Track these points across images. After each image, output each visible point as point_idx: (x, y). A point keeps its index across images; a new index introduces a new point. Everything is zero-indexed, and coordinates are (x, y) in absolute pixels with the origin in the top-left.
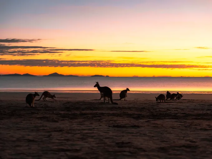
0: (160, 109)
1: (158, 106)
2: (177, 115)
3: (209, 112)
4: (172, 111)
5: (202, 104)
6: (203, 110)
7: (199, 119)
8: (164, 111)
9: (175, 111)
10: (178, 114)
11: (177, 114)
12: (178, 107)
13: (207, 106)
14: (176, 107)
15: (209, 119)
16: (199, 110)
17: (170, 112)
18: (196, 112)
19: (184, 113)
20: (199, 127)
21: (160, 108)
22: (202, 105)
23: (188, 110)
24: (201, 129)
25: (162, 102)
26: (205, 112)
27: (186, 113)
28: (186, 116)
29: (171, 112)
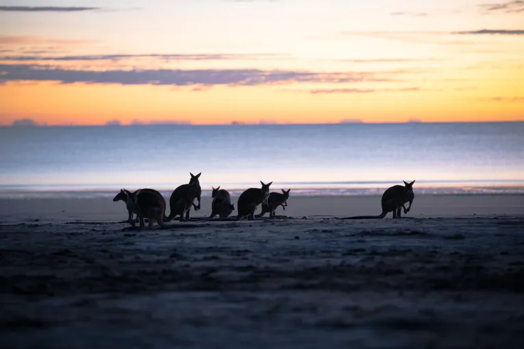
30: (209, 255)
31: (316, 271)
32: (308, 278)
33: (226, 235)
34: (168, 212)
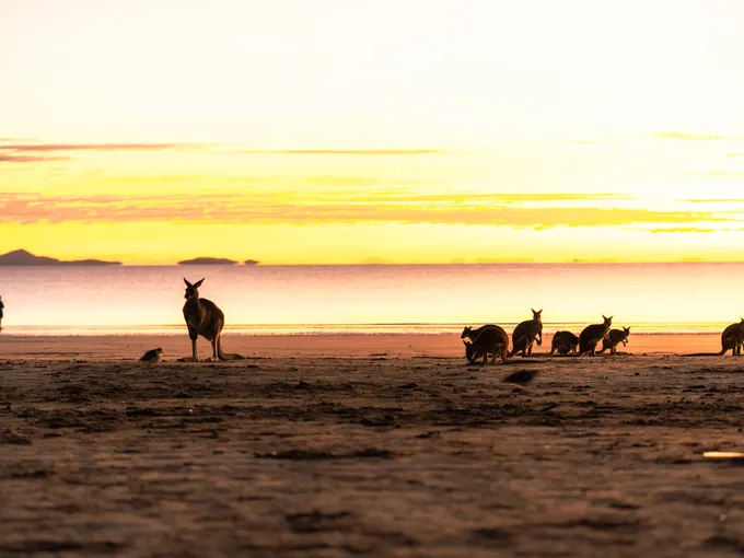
0: (485, 390)
1: (472, 378)
2: (553, 410)
3: (693, 397)
4: (537, 395)
5: (666, 368)
6: (668, 389)
7: (651, 423)
8: (501, 396)
9: (547, 394)
10: (562, 409)
11: (554, 405)
12: (561, 381)
13: (687, 376)
14: (553, 380)
15: (695, 425)
16: (652, 389)
17: (526, 398)
18: (637, 398)
19: (590, 403)
20: (649, 454)
21: (483, 386)
22: (664, 372)
23: (604, 391)
24: (658, 461)
25: (493, 363)
26: (676, 398)
27: (594, 401)
28: (596, 413)
29: (529, 401)
30: (551, 390)
31: (656, 407)
32: (647, 415)
33: (568, 371)
34: (510, 347)
